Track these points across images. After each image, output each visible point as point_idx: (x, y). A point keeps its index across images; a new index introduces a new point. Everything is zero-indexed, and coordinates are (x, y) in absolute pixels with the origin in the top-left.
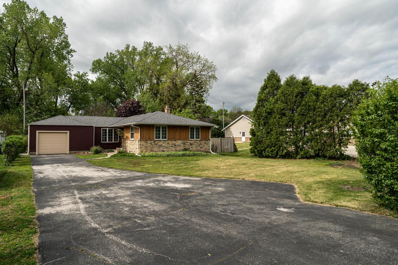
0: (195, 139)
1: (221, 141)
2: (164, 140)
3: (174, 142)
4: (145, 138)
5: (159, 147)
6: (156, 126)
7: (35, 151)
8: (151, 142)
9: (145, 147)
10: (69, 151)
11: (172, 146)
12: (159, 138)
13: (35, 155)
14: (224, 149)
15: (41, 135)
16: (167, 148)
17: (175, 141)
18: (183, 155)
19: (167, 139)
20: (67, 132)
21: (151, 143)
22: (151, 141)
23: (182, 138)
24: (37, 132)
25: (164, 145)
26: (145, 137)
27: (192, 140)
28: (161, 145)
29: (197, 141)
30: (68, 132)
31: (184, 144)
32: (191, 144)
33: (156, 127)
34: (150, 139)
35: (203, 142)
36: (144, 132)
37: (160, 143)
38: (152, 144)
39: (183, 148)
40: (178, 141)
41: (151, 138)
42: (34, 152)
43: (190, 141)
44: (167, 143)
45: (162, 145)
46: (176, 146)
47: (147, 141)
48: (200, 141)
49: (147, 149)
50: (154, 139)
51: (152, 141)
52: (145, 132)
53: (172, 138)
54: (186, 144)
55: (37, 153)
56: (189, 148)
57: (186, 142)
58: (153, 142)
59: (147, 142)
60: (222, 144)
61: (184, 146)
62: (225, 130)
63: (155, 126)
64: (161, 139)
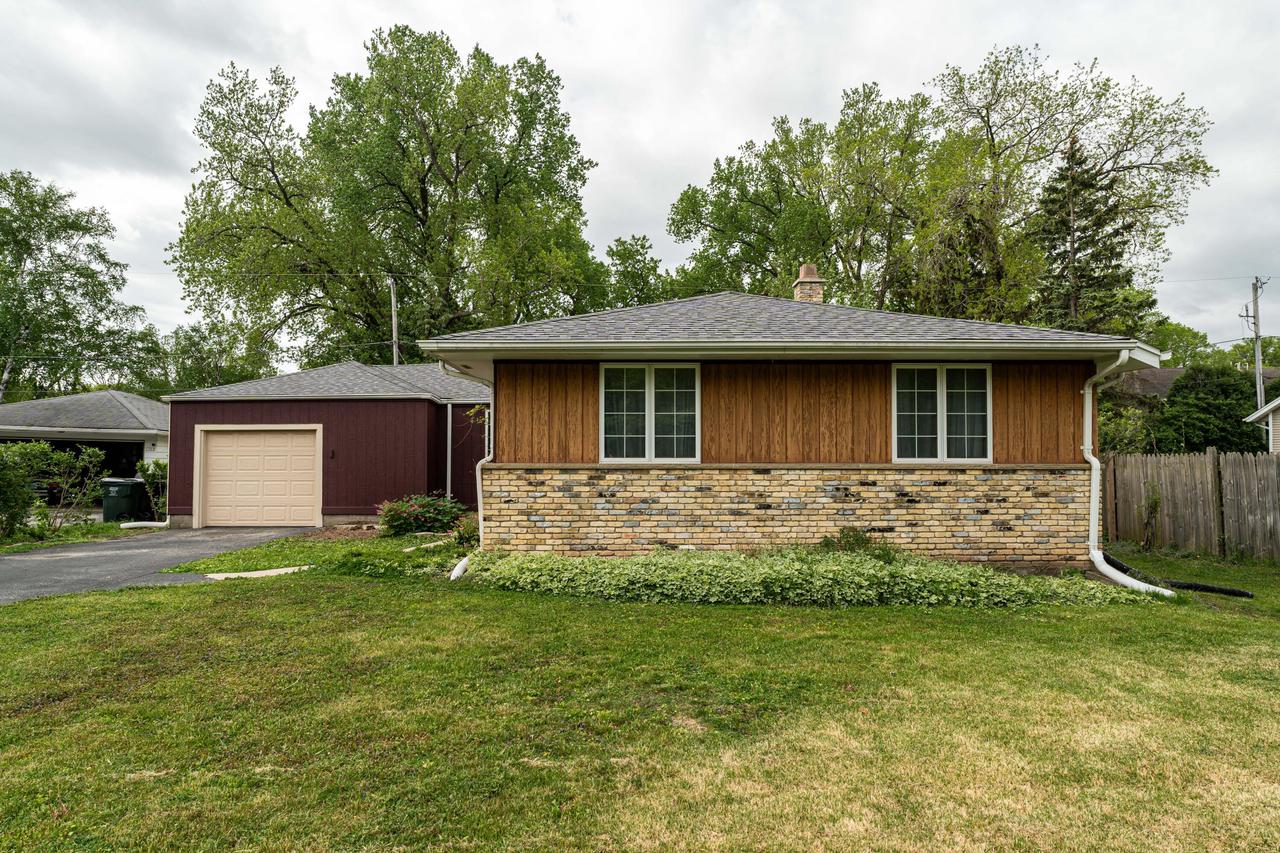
0: (942, 458)
1: (1219, 475)
2: (669, 469)
3: (759, 483)
4: (525, 452)
5: (630, 512)
6: (607, 370)
7: (190, 514)
8: (565, 477)
9: (521, 512)
10: (324, 514)
11: (736, 513)
12: (638, 450)
13: (189, 528)
14: (1247, 534)
15: (217, 443)
16: (694, 521)
17: (758, 471)
18: (769, 593)
19: (697, 460)
20: (314, 431)
21: (566, 488)
22: (564, 471)
23: (824, 450)
24: (199, 428)
25: (667, 499)
26: (526, 447)
27: (911, 470)
28: (644, 501)
29: (963, 471)
30: (319, 427)
31: (843, 494)
32: (905, 499)
33: (613, 378)
34: (564, 461)
35: (1015, 485)
36: (524, 410)
37: (642, 489)
38: (577, 495)
39: (831, 528)
40: (792, 475)
41: (574, 450)
42: (186, 517)
43: (892, 477)
44: (700, 489)
45: (655, 501)
46: (769, 507)
47: (540, 471)
48: (985, 471)
49: (534, 528)
50: (596, 460)
51: (575, 471)
52: (527, 412)
53: (742, 449)
54: (858, 497)
55: (196, 522)
56: (891, 529)
57: (863, 484)
58: (583, 477)
59: (540, 477)
60: (1228, 496)
61: (842, 512)
62: (1266, 416)
63: (603, 367)
64: (650, 458)
